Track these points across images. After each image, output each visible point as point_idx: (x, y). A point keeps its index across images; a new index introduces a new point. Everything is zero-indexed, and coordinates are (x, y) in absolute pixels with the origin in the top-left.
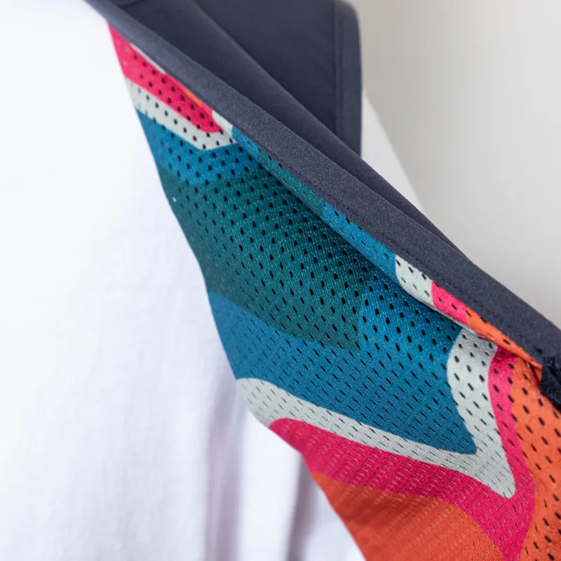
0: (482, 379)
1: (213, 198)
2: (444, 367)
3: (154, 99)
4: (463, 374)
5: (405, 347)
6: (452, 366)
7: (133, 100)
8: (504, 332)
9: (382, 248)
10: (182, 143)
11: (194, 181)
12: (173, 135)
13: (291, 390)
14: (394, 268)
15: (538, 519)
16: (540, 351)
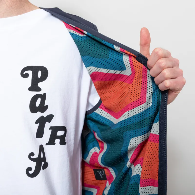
0: (128, 59)
1: (84, 42)
2: (122, 58)
3: (71, 30)
4: (125, 58)
5: (116, 56)
6: (123, 58)
7: (68, 31)
8: (131, 53)
9: (112, 45)
10: (78, 36)
11: (81, 40)
12: (77, 35)
13: (96, 67)
14: (114, 47)
15: (136, 76)
16: (136, 54)
